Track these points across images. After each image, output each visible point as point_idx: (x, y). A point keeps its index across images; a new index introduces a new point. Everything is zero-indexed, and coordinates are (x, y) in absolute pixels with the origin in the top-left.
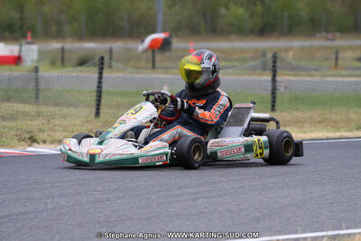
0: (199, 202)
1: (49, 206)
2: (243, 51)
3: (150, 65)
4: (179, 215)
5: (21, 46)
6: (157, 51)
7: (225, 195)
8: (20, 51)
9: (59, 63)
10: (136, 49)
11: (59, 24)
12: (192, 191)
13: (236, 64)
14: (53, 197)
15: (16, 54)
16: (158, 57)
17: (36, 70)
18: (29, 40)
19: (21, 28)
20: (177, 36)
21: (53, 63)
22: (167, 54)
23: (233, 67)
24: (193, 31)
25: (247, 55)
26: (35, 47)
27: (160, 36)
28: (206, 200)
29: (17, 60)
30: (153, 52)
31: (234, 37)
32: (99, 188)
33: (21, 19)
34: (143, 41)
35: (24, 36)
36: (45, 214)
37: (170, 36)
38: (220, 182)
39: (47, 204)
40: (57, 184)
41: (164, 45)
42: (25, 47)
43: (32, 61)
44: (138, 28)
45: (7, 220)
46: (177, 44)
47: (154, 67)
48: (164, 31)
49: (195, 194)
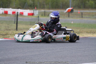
0: (86, 52)
1: (46, 53)
2: (93, 13)
3: (68, 16)
4: (81, 56)
5: (34, 10)
6: (70, 13)
7: (92, 51)
8: (33, 12)
9: (44, 15)
10: (64, 12)
11: (43, 5)
12: (83, 49)
13: (91, 16)
14: (47, 50)
15: (32, 13)
16: (70, 14)
17: (38, 17)
18: (36, 9)
19: (33, 6)
20: (75, 9)
21: (42, 15)
22: (72, 13)
23: (90, 17)
24: (79, 7)
25: (94, 14)
26: (37, 11)
27: (70, 8)
28: (88, 52)
29: (33, 14)
30: (69, 13)
31: (90, 9)
32: (59, 48)
33: (34, 3)
34: (66, 10)
35: (34, 8)
36: (45, 55)
37: (73, 9)
38: (91, 47)
39: (45, 52)
40: (47, 47)
41: (72, 11)
42: (35, 11)
43: (37, 15)
44: (64, 6)
45: (35, 56)
46: (75, 11)
47: (69, 17)
48: (71, 7)
49: (84, 50)
